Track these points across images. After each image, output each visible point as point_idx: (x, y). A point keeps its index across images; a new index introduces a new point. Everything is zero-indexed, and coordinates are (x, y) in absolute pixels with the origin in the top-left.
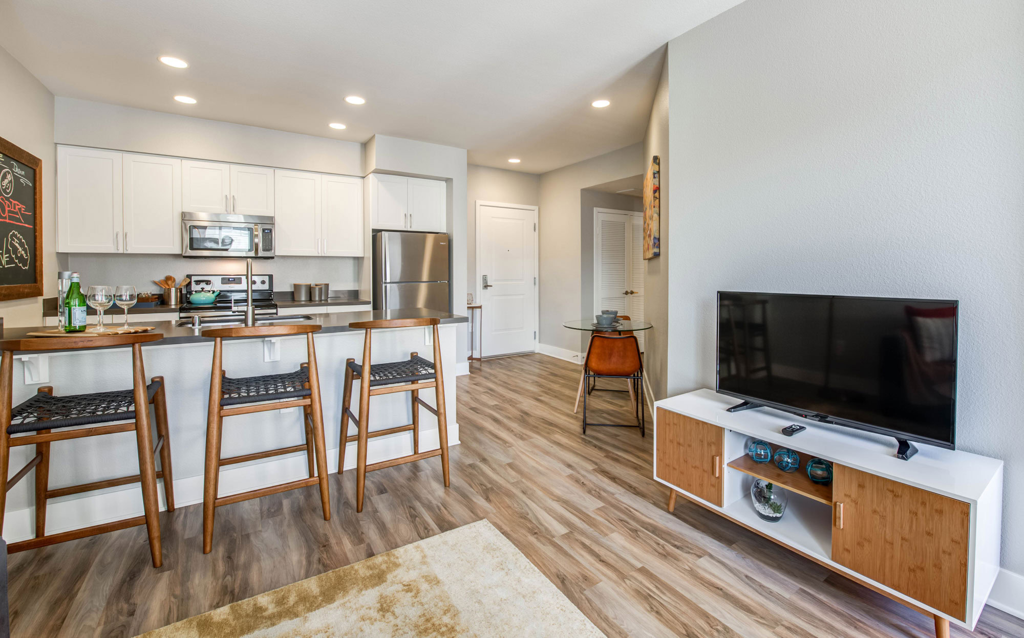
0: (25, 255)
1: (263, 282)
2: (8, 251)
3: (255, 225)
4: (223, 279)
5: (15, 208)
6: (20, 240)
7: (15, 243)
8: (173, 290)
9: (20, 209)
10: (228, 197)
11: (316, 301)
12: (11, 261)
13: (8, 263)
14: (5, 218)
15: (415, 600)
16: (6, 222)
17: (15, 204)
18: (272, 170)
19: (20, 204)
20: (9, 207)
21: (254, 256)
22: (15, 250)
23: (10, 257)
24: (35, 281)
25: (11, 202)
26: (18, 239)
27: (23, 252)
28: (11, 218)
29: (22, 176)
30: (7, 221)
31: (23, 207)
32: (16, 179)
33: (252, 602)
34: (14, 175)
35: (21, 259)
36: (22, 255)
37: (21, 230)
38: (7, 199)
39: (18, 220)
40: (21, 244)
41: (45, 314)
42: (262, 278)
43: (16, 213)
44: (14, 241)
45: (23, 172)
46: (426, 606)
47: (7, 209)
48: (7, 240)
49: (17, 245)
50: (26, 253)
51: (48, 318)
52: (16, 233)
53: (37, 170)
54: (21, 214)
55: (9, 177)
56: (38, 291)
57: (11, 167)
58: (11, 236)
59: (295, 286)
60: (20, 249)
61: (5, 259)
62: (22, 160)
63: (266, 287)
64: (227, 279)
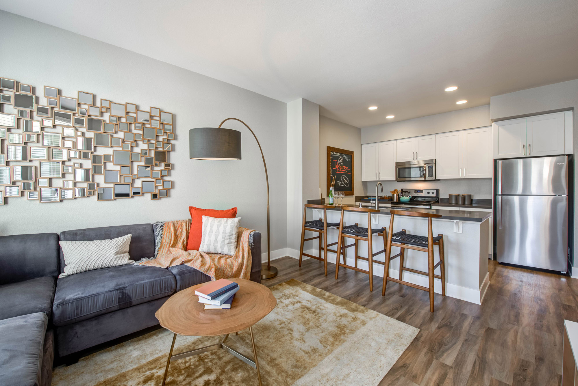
0: (347, 182)
1: (433, 193)
2: (341, 181)
3: (425, 165)
4: (415, 191)
5: (344, 168)
6: (346, 178)
8: (395, 195)
9: (346, 168)
10: (414, 153)
11: (459, 204)
12: (342, 184)
13: (341, 185)
14: (340, 172)
15: (351, 321)
17: (344, 167)
18: (434, 136)
20: (341, 168)
21: (424, 180)
22: (344, 181)
23: (342, 183)
24: (351, 190)
25: (342, 167)
26: (345, 177)
27: (347, 181)
28: (342, 171)
29: (347, 158)
30: (341, 172)
31: (347, 168)
32: (344, 159)
33: (325, 292)
34: (343, 158)
35: (346, 184)
36: (346, 182)
37: (346, 175)
38: (341, 166)
39: (345, 172)
40: (346, 179)
41: (356, 201)
42: (432, 191)
46: (350, 325)
47: (341, 169)
48: (341, 178)
49: (344, 179)
50: (348, 182)
51: (356, 203)
52: (344, 176)
53: (352, 156)
54: (347, 170)
55: (342, 159)
56: (353, 194)
57: (342, 156)
58: (342, 177)
59: (450, 195)
60: (346, 181)
61: (340, 184)
62: (346, 154)
63: (434, 195)
64: (417, 191)
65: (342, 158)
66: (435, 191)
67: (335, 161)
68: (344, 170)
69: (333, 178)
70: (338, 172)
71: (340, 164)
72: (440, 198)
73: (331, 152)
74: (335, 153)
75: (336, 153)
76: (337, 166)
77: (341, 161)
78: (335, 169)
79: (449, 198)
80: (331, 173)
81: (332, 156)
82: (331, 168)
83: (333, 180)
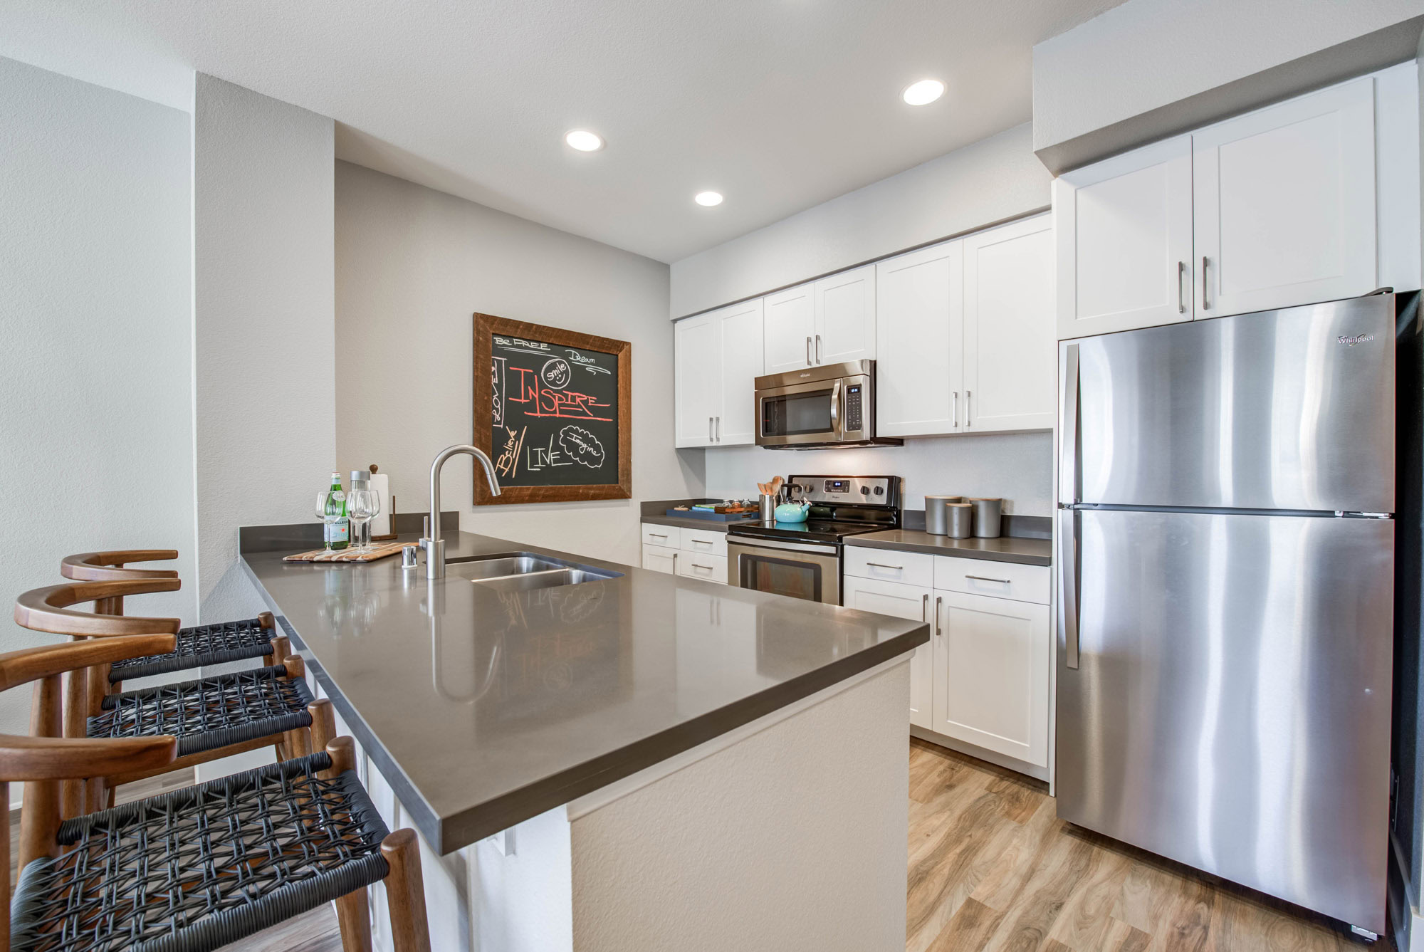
0: (594, 453)
1: (879, 491)
2: (556, 448)
4: (828, 483)
5: (574, 401)
6: (583, 435)
7: (573, 440)
8: (766, 497)
9: (585, 402)
10: (812, 339)
12: (564, 458)
13: (558, 462)
14: (554, 412)
16: (556, 417)
17: (574, 397)
18: (874, 269)
19: (584, 396)
20: (561, 399)
22: (574, 447)
23: (562, 455)
24: (615, 481)
25: (565, 395)
26: (580, 434)
27: (591, 449)
28: (564, 412)
29: (592, 364)
30: (558, 415)
31: (592, 401)
32: (578, 369)
34: (571, 364)
35: (586, 457)
36: (588, 452)
37: (584, 423)
38: (560, 392)
39: (584, 414)
40: (585, 439)
41: (644, 520)
42: (874, 483)
43: (579, 406)
44: (572, 437)
45: (593, 360)
47: (556, 403)
48: (557, 436)
49: (578, 441)
50: (597, 448)
52: (576, 427)
53: (620, 356)
54: (587, 407)
55: (561, 367)
56: (624, 495)
57: (566, 357)
58: (566, 433)
59: (929, 502)
60: (585, 446)
61: (551, 457)
62: (588, 347)
63: (881, 500)
64: (832, 484)
65: (560, 363)
66: (884, 484)
67: (522, 370)
68: (575, 406)
69: (512, 434)
70: (539, 415)
71: (553, 383)
72: (905, 511)
73: (495, 334)
74: (524, 343)
75: (529, 341)
76: (531, 392)
77: (555, 372)
78: (523, 401)
79: (925, 510)
80: (497, 417)
81: (499, 351)
82: (500, 397)
83: (510, 443)
